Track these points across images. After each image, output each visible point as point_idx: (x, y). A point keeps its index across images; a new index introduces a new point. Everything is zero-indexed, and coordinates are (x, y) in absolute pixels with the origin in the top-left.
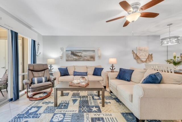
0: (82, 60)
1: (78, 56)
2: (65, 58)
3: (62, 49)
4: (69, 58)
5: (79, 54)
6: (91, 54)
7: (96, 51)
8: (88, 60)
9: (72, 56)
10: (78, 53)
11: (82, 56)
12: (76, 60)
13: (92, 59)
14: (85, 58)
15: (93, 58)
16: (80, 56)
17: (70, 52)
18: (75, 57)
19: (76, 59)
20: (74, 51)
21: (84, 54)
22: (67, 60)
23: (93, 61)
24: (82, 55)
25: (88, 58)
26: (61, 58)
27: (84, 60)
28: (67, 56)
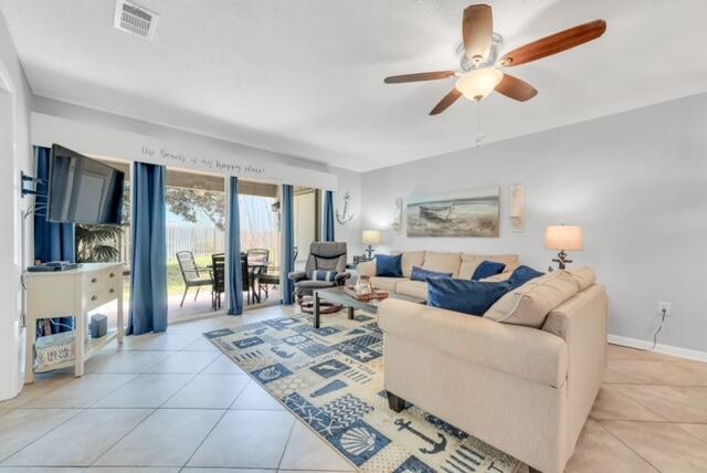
0: (452, 233)
1: (440, 220)
2: (405, 229)
3: (399, 204)
4: (416, 227)
5: (443, 215)
6: (486, 210)
7: (504, 199)
8: (473, 235)
9: (424, 221)
10: (438, 210)
11: (450, 221)
12: (434, 234)
13: (487, 231)
14: (462, 226)
15: (489, 226)
16: (448, 221)
17: (417, 210)
18: (431, 225)
19: (434, 231)
20: (428, 206)
21: (459, 212)
22: (410, 235)
23: (491, 236)
24: (453, 216)
25: (473, 226)
26: (397, 227)
27: (459, 234)
28: (412, 223)
